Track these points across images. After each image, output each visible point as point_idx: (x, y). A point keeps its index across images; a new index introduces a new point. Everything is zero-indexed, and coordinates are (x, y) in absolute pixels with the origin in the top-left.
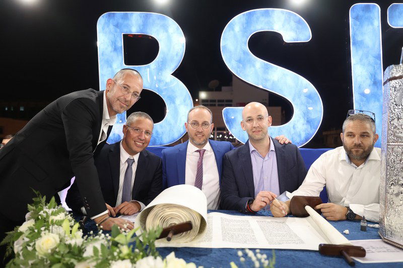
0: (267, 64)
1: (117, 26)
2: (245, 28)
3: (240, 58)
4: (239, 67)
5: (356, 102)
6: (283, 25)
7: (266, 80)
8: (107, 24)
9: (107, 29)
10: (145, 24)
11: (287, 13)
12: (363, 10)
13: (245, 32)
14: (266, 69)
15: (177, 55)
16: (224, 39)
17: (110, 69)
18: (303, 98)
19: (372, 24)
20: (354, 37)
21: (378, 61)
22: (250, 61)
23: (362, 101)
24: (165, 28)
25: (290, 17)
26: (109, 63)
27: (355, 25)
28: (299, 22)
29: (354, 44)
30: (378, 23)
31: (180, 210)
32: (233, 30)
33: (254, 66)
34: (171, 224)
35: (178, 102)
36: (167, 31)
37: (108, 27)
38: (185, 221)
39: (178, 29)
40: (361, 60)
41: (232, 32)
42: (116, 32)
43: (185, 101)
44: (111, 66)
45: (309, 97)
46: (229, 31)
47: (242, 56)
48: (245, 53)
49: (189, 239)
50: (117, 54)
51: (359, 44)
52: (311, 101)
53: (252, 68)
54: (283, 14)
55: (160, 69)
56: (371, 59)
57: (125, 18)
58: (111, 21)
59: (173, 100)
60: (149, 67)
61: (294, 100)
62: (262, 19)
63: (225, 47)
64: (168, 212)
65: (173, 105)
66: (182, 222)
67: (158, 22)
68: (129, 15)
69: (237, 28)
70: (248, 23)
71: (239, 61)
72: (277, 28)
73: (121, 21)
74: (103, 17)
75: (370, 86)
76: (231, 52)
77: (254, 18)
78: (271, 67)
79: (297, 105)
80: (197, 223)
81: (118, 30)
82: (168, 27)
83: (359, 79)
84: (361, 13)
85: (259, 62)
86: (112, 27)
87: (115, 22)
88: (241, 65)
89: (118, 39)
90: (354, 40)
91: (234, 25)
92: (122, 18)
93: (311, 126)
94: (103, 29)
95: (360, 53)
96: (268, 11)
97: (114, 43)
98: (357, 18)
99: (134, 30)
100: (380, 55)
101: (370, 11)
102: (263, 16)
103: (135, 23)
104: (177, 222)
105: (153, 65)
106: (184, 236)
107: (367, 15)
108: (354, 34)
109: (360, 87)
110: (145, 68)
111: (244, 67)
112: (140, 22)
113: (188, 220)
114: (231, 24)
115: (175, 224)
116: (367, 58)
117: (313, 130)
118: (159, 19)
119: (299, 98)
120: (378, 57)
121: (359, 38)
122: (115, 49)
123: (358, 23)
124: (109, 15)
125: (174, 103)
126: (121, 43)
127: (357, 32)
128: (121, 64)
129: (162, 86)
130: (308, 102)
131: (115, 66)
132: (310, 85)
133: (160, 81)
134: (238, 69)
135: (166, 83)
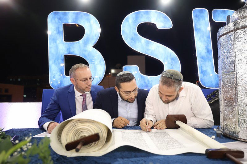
0: (148, 41)
1: (60, 19)
2: (135, 21)
3: (133, 37)
4: (132, 43)
5: (199, 62)
6: (157, 19)
7: (148, 50)
8: (53, 18)
9: (53, 21)
10: (76, 18)
11: (158, 12)
12: (199, 12)
13: (135, 23)
14: (148, 43)
15: (95, 36)
16: (123, 26)
17: (55, 44)
18: (169, 60)
19: (205, 20)
20: (195, 26)
21: (209, 40)
22: (138, 39)
23: (202, 61)
24: (88, 20)
25: (160, 15)
26: (54, 40)
27: (196, 20)
28: (165, 18)
29: (196, 30)
30: (207, 19)
31: (90, 125)
32: (128, 21)
33: (141, 42)
34: (82, 136)
35: (96, 63)
36: (89, 22)
37: (54, 19)
38: (93, 133)
39: (96, 21)
40: (200, 39)
41: (127, 23)
42: (59, 22)
43: (100, 62)
44: (56, 42)
45: (173, 59)
46: (126, 22)
47: (134, 36)
48: (135, 34)
49: (97, 149)
50: (60, 35)
51: (199, 30)
52: (174, 62)
53: (140, 43)
54: (156, 13)
55: (86, 43)
56: (205, 38)
57: (65, 14)
58: (56, 16)
60: (79, 43)
61: (164, 61)
62: (145, 16)
63: (123, 31)
64: (80, 126)
65: (93, 65)
67: (84, 17)
68: (67, 13)
69: (131, 21)
70: (137, 18)
71: (132, 39)
72: (153, 21)
73: (62, 16)
74: (51, 14)
75: (205, 53)
76: (127, 34)
77: (140, 15)
78: (151, 42)
80: (104, 135)
81: (60, 21)
82: (90, 20)
83: (200, 49)
84: (198, 14)
85: (144, 40)
86: (56, 20)
87: (59, 17)
88: (133, 41)
89: (60, 27)
90: (195, 28)
91: (128, 19)
92: (63, 15)
94: (51, 20)
95: (199, 35)
96: (147, 11)
97: (58, 29)
98: (196, 16)
99: (70, 22)
100: (209, 36)
101: (203, 13)
102: (145, 14)
103: (71, 17)
104: (87, 134)
105: (81, 41)
106: (93, 146)
107: (202, 14)
108: (195, 25)
109: (200, 54)
110: (77, 43)
111: (135, 42)
112: (74, 16)
113: (96, 132)
114: (127, 18)
115: (85, 136)
116: (203, 38)
118: (85, 15)
119: (167, 59)
120: (209, 37)
121: (198, 27)
122: (59, 32)
123: (197, 19)
124: (55, 13)
126: (62, 29)
127: (197, 24)
128: (62, 41)
129: (86, 54)
130: (172, 63)
131: (58, 42)
132: (172, 52)
133: (85, 51)
134: (132, 44)
135: (89, 52)
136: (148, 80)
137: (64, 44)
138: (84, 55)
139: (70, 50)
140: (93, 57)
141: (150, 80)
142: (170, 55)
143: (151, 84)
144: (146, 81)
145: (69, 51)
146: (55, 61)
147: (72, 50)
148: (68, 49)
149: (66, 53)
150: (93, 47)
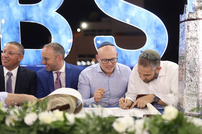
0: (127, 4)
4: (106, 6)
7: (127, 16)
14: (126, 8)
17: (7, 7)
18: (154, 30)
26: (7, 3)
33: (117, 5)
35: (60, 32)
38: (65, 104)
43: (66, 31)
44: (8, 5)
45: (158, 28)
52: (159, 31)
53: (116, 7)
55: (47, 7)
59: (56, 31)
60: (38, 6)
61: (147, 31)
64: (56, 99)
65: (56, 35)
66: (63, 104)
71: (107, 2)
79: (148, 34)
85: (121, 3)
88: (108, 5)
93: (159, 50)
111: (110, 6)
113: (67, 103)
117: (161, 53)
119: (151, 29)
125: (57, 33)
128: (16, 4)
129: (48, 20)
130: (157, 33)
131: (11, 5)
132: (158, 19)
133: (47, 16)
134: (106, 8)
135: (52, 18)
136: (126, 55)
137: (18, 7)
138: (45, 22)
139: (27, 15)
140: (57, 24)
141: (128, 54)
142: (155, 23)
143: (130, 60)
144: (124, 57)
145: (26, 17)
146: (8, 30)
147: (29, 16)
148: (25, 15)
149: (22, 19)
150: (56, 11)
